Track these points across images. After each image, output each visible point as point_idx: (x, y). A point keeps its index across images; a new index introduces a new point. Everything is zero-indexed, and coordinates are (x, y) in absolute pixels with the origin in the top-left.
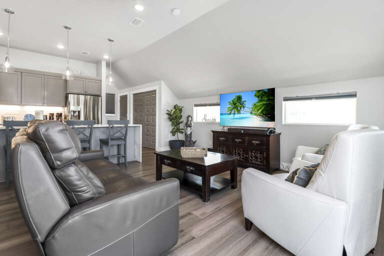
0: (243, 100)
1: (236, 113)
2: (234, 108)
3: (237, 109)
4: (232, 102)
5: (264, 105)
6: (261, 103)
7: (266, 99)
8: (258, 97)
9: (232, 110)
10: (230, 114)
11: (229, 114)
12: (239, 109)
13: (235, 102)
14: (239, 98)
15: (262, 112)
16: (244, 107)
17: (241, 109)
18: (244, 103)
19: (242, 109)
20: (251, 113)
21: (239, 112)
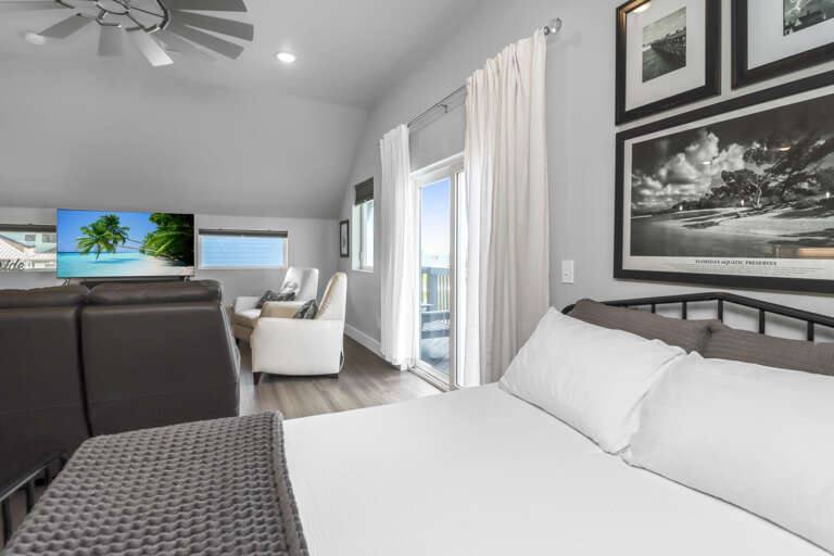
0: (121, 226)
1: (104, 250)
2: (97, 241)
3: (106, 242)
4: (91, 229)
5: (171, 237)
6: (165, 234)
7: (175, 226)
8: (158, 222)
9: (92, 244)
10: (87, 252)
11: (82, 253)
12: (111, 242)
13: (101, 227)
14: (112, 222)
15: (167, 249)
16: (124, 240)
17: (115, 241)
18: (126, 231)
19: (120, 243)
20: (143, 252)
21: (111, 249)
